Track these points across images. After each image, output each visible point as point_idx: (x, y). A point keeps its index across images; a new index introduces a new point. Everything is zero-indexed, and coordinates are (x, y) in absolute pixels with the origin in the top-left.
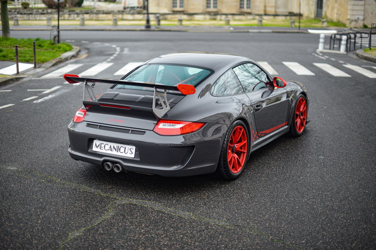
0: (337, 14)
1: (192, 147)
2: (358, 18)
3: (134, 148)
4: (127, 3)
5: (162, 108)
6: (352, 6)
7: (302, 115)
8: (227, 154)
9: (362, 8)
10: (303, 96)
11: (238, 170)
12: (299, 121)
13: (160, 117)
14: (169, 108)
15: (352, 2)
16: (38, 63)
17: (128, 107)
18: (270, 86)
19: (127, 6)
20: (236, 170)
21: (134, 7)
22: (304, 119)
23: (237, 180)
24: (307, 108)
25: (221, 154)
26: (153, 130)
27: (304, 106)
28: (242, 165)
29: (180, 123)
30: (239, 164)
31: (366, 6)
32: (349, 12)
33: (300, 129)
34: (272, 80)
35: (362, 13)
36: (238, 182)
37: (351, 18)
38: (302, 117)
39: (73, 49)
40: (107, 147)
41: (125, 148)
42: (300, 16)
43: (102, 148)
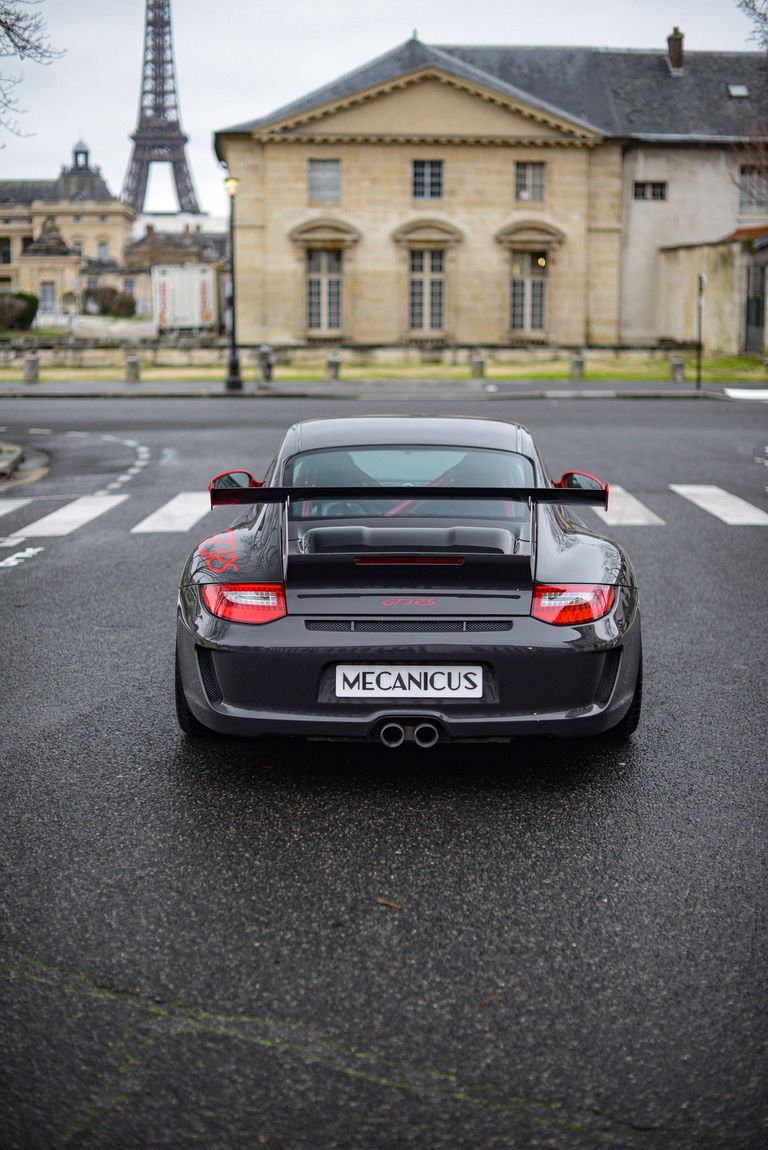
4: (168, 316)
19: (169, 323)
21: (190, 329)
40: (387, 681)
41: (450, 674)
42: (698, 347)
43: (368, 686)
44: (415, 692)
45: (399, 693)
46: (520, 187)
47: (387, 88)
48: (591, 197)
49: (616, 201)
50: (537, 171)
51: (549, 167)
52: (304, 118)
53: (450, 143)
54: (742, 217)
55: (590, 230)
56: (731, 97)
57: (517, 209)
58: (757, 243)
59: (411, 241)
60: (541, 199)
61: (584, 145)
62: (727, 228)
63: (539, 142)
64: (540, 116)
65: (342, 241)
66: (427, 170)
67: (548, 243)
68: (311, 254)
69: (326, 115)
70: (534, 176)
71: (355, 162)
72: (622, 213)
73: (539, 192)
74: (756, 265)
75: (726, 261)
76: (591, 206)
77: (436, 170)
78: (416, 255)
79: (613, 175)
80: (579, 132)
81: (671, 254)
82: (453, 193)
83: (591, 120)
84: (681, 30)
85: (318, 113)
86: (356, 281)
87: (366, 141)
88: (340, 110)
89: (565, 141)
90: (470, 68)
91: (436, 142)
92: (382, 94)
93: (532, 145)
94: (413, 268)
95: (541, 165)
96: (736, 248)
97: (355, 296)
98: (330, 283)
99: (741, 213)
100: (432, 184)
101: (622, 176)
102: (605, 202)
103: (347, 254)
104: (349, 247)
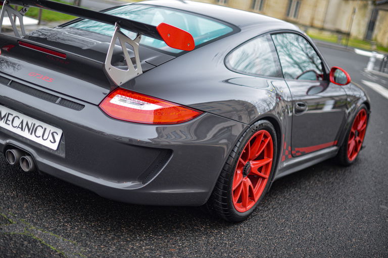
1: (167, 152)
3: (60, 132)
5: (126, 69)
7: (358, 136)
8: (232, 175)
10: (366, 108)
11: (248, 207)
12: (352, 143)
13: (119, 84)
14: (139, 70)
17: (63, 55)
18: (324, 79)
20: (244, 206)
22: (360, 142)
23: (242, 225)
24: (366, 127)
25: (221, 175)
26: (98, 106)
27: (364, 123)
28: (256, 199)
29: (154, 102)
30: (252, 196)
33: (351, 156)
34: (328, 72)
36: (243, 228)
38: (358, 139)
40: (17, 122)
41: (45, 129)
42: (348, 35)
43: (8, 122)
44: (26, 134)
45: (18, 131)
58: (377, 2)
74: (375, 10)
75: (365, 6)
81: (347, 1)
96: (370, 3)
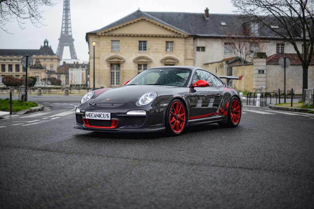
0: (244, 85)
2: (262, 88)
4: (73, 82)
6: (256, 78)
9: (264, 79)
15: (256, 75)
16: (13, 111)
19: (73, 84)
21: (79, 85)
31: (267, 78)
32: (254, 83)
35: (265, 83)
37: (256, 88)
39: (38, 105)
46: (167, 48)
47: (132, 22)
48: (186, 51)
49: (192, 52)
50: (171, 44)
51: (174, 43)
52: (110, 29)
53: (149, 36)
54: (225, 56)
55: (185, 59)
56: (221, 25)
57: (166, 53)
58: (230, 62)
59: (138, 62)
60: (172, 51)
61: (184, 37)
62: (221, 59)
63: (172, 36)
64: (172, 29)
65: (120, 62)
66: (143, 43)
67: (174, 62)
68: (112, 65)
69: (116, 29)
70: (170, 45)
71: (123, 41)
72: (194, 55)
73: (172, 49)
74: (229, 67)
75: (222, 66)
76: (186, 53)
77: (145, 43)
78: (139, 65)
79: (191, 45)
80: (182, 34)
81: (207, 65)
82: (149, 49)
83: (185, 30)
84: (208, 8)
85: (114, 28)
86: (124, 72)
87: (127, 36)
88: (120, 27)
89: (179, 36)
90: (154, 17)
91: (145, 36)
92: (131, 23)
93: (170, 37)
94: (139, 69)
95: (172, 42)
96: (224, 63)
97: (123, 76)
98: (117, 73)
99: (225, 55)
100: (144, 47)
101: (194, 45)
102: (189, 52)
103: (121, 65)
104: (122, 63)
